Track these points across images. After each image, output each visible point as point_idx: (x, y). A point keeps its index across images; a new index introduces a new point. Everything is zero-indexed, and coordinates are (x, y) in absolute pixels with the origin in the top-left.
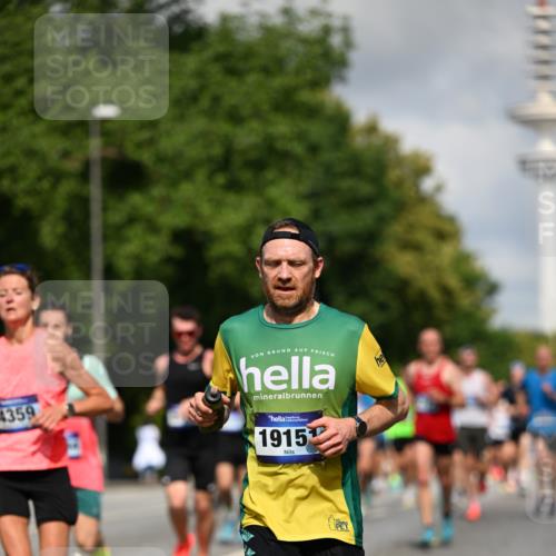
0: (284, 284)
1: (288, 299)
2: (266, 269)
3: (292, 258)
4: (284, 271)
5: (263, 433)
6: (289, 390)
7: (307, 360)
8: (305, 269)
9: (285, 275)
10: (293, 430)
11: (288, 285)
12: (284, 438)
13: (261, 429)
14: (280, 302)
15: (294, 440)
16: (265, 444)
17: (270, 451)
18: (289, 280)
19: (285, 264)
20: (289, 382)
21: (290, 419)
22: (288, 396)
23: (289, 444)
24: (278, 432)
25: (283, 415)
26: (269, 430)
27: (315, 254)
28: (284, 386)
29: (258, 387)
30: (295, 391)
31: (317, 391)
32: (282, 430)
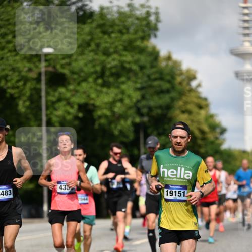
0: (179, 144)
1: (179, 148)
2: (173, 138)
3: (182, 135)
4: (179, 140)
5: (167, 191)
6: (177, 178)
7: (183, 169)
8: (185, 139)
9: (179, 141)
10: (177, 191)
12: (174, 193)
13: (166, 190)
14: (177, 149)
15: (177, 194)
16: (167, 195)
17: (169, 197)
18: (180, 143)
19: (179, 137)
20: (177, 175)
21: (177, 187)
22: (176, 180)
23: (176, 195)
24: (172, 191)
25: (175, 186)
26: (169, 190)
27: (189, 134)
28: (175, 177)
29: (166, 176)
30: (179, 178)
31: (186, 179)
32: (174, 190)
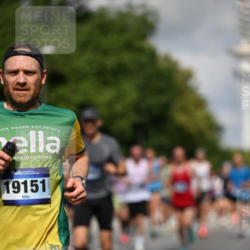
0: (23, 86)
1: (23, 97)
3: (27, 69)
4: (21, 78)
5: (7, 183)
8: (36, 77)
9: (22, 81)
10: (29, 181)
11: (25, 88)
12: (22, 187)
13: (5, 181)
15: (29, 188)
18: (25, 84)
19: (21, 73)
21: (27, 173)
23: (26, 191)
24: (18, 183)
25: (22, 170)
32: (21, 181)
